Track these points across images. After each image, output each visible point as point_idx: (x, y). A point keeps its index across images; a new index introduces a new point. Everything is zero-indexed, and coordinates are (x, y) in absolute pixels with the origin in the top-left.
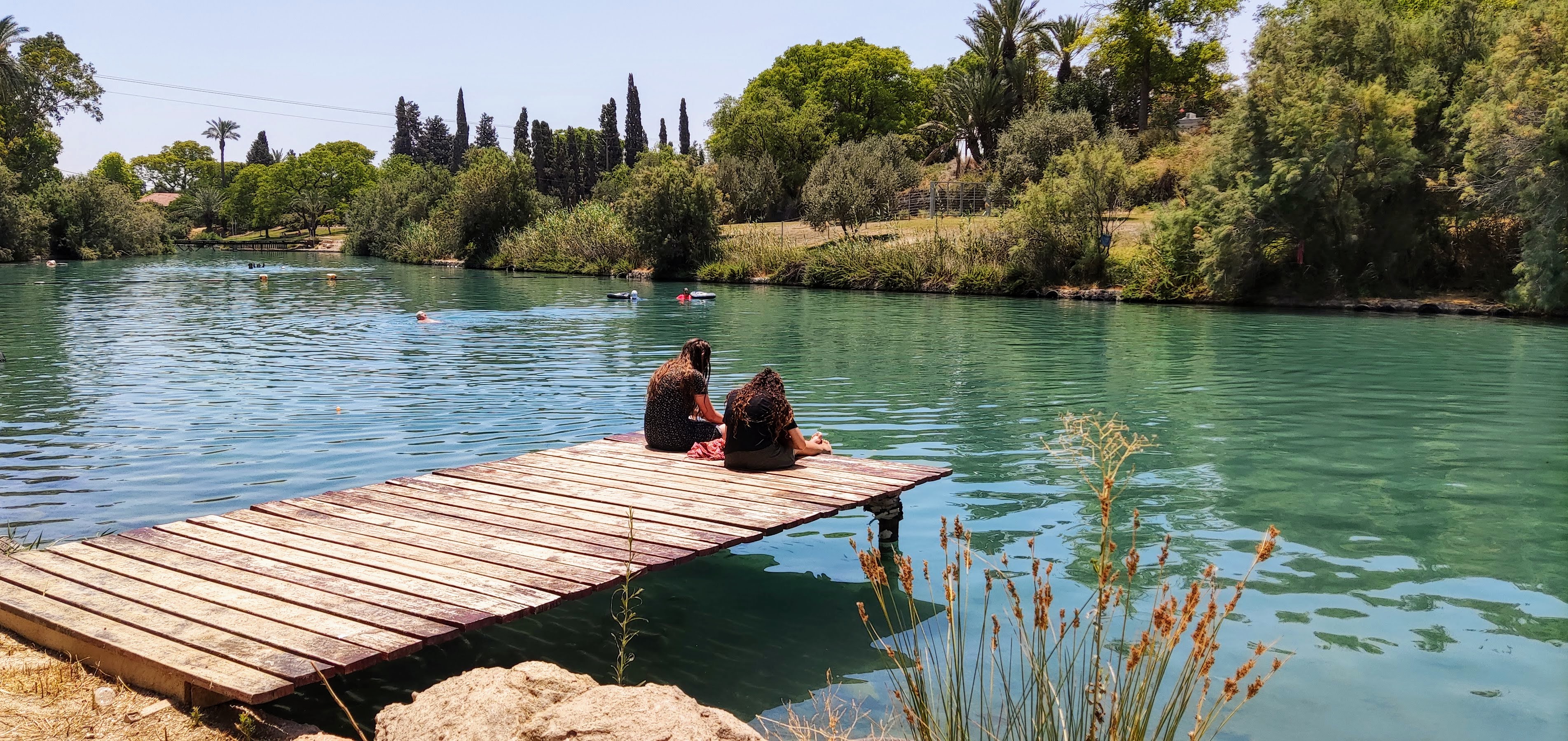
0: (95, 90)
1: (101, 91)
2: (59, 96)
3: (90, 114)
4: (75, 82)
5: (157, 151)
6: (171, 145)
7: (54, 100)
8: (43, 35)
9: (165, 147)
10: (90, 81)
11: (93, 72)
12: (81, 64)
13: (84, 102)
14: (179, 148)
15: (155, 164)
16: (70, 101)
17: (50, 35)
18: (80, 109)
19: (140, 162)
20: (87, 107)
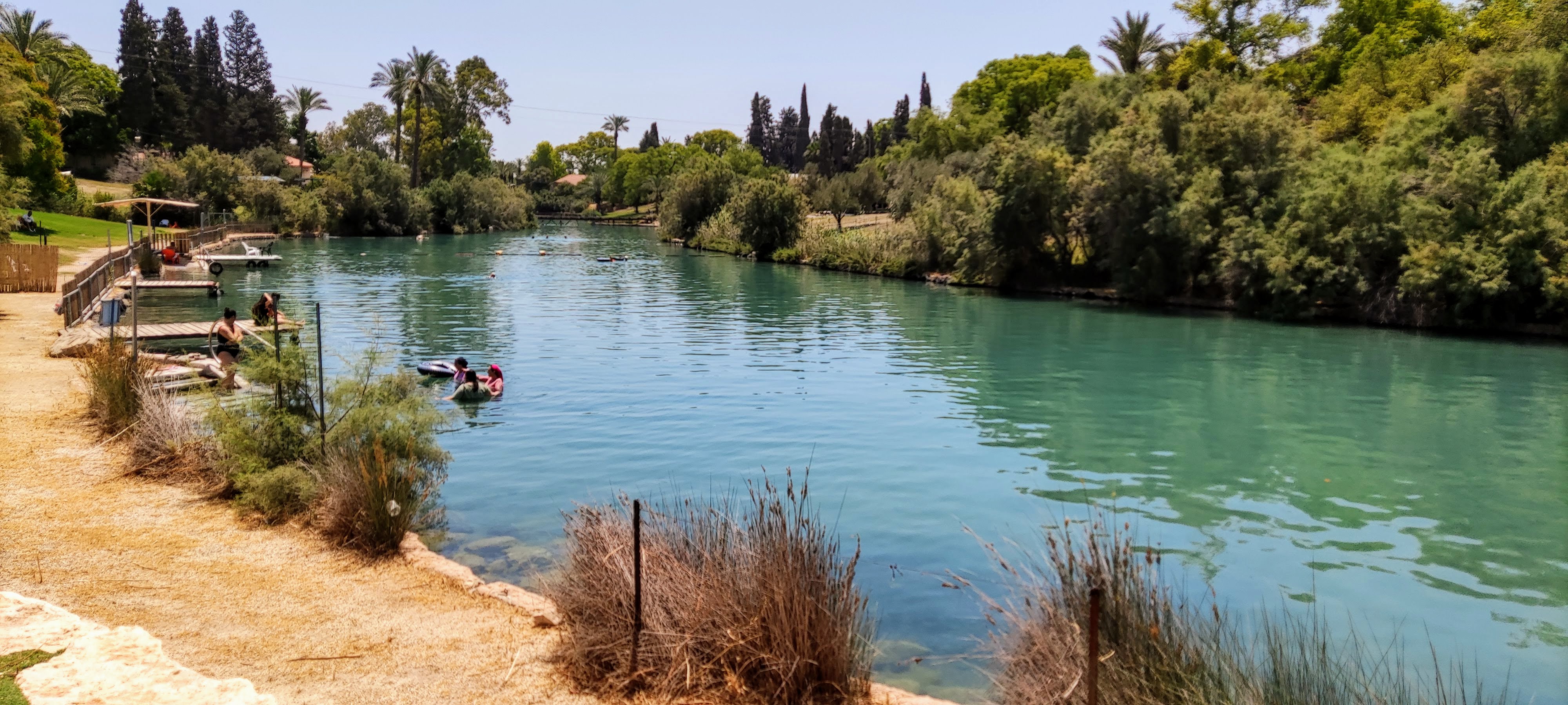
0: (506, 100)
1: (510, 101)
2: (480, 105)
3: (502, 119)
4: (492, 94)
5: (575, 140)
6: (586, 135)
7: (476, 108)
8: (471, 58)
9: (581, 137)
10: (502, 94)
11: (506, 86)
12: (497, 80)
13: (498, 109)
14: (592, 137)
15: (574, 151)
16: (488, 109)
17: (476, 58)
18: (495, 115)
19: (562, 149)
20: (500, 113)
